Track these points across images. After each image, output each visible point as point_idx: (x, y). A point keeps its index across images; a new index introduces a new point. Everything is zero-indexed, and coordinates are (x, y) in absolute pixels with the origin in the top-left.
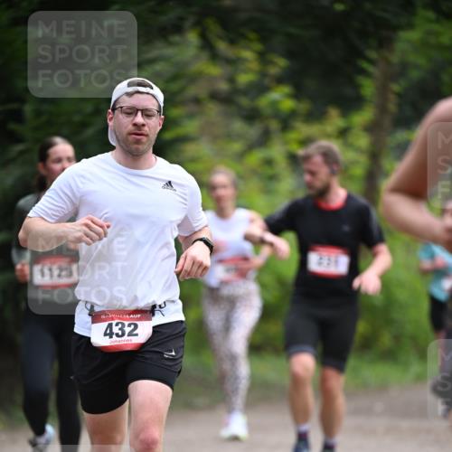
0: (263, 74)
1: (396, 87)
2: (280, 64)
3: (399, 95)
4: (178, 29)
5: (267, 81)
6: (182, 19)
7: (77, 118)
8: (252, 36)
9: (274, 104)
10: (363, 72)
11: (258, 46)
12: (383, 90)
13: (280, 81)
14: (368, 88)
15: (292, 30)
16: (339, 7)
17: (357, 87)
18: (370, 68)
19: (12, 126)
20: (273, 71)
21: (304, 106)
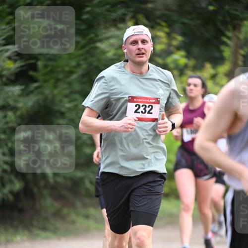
0: (169, 45)
1: (242, 52)
2: (179, 39)
3: (244, 56)
4: (123, 20)
5: (172, 49)
6: (125, 15)
7: (67, 69)
8: (164, 24)
9: (175, 61)
10: (225, 44)
11: (167, 30)
12: (235, 53)
13: (178, 48)
14: (227, 52)
15: (186, 21)
16: (211, 8)
17: (221, 52)
18: (229, 42)
19: (31, 73)
20: (175, 43)
21: (192, 63)
